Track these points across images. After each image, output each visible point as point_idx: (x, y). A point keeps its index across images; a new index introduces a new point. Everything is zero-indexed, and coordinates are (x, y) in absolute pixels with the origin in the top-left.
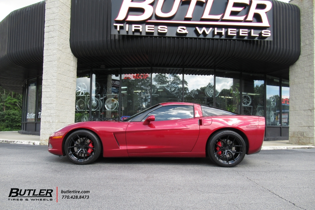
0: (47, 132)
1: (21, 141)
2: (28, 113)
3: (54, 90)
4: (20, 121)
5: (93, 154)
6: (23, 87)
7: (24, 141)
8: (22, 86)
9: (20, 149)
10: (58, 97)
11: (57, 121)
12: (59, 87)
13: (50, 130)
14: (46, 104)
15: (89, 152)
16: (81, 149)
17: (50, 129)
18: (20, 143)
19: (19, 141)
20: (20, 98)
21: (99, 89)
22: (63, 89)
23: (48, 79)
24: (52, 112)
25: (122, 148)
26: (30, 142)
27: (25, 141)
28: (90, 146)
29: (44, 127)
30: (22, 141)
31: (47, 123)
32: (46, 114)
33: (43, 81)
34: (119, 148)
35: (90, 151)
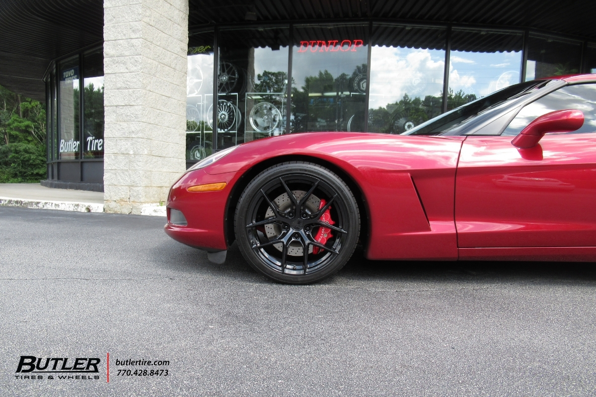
0: (122, 181)
1: (54, 202)
2: (62, 141)
3: (135, 68)
4: (39, 164)
5: (337, 247)
6: (46, 83)
7: (62, 202)
8: (44, 80)
9: (59, 222)
10: (148, 88)
11: (146, 153)
12: (150, 61)
13: (130, 175)
14: (116, 106)
15: (320, 240)
16: (291, 231)
17: (130, 171)
18: (53, 208)
19: (51, 202)
20: (36, 119)
21: (234, 79)
22: (157, 67)
23: (120, 38)
24: (134, 127)
25: (439, 227)
26: (78, 205)
27: (67, 203)
28: (326, 219)
29: (114, 167)
30: (57, 202)
31: (121, 157)
32: (118, 134)
33: (105, 45)
34: (430, 230)
35: (323, 237)
